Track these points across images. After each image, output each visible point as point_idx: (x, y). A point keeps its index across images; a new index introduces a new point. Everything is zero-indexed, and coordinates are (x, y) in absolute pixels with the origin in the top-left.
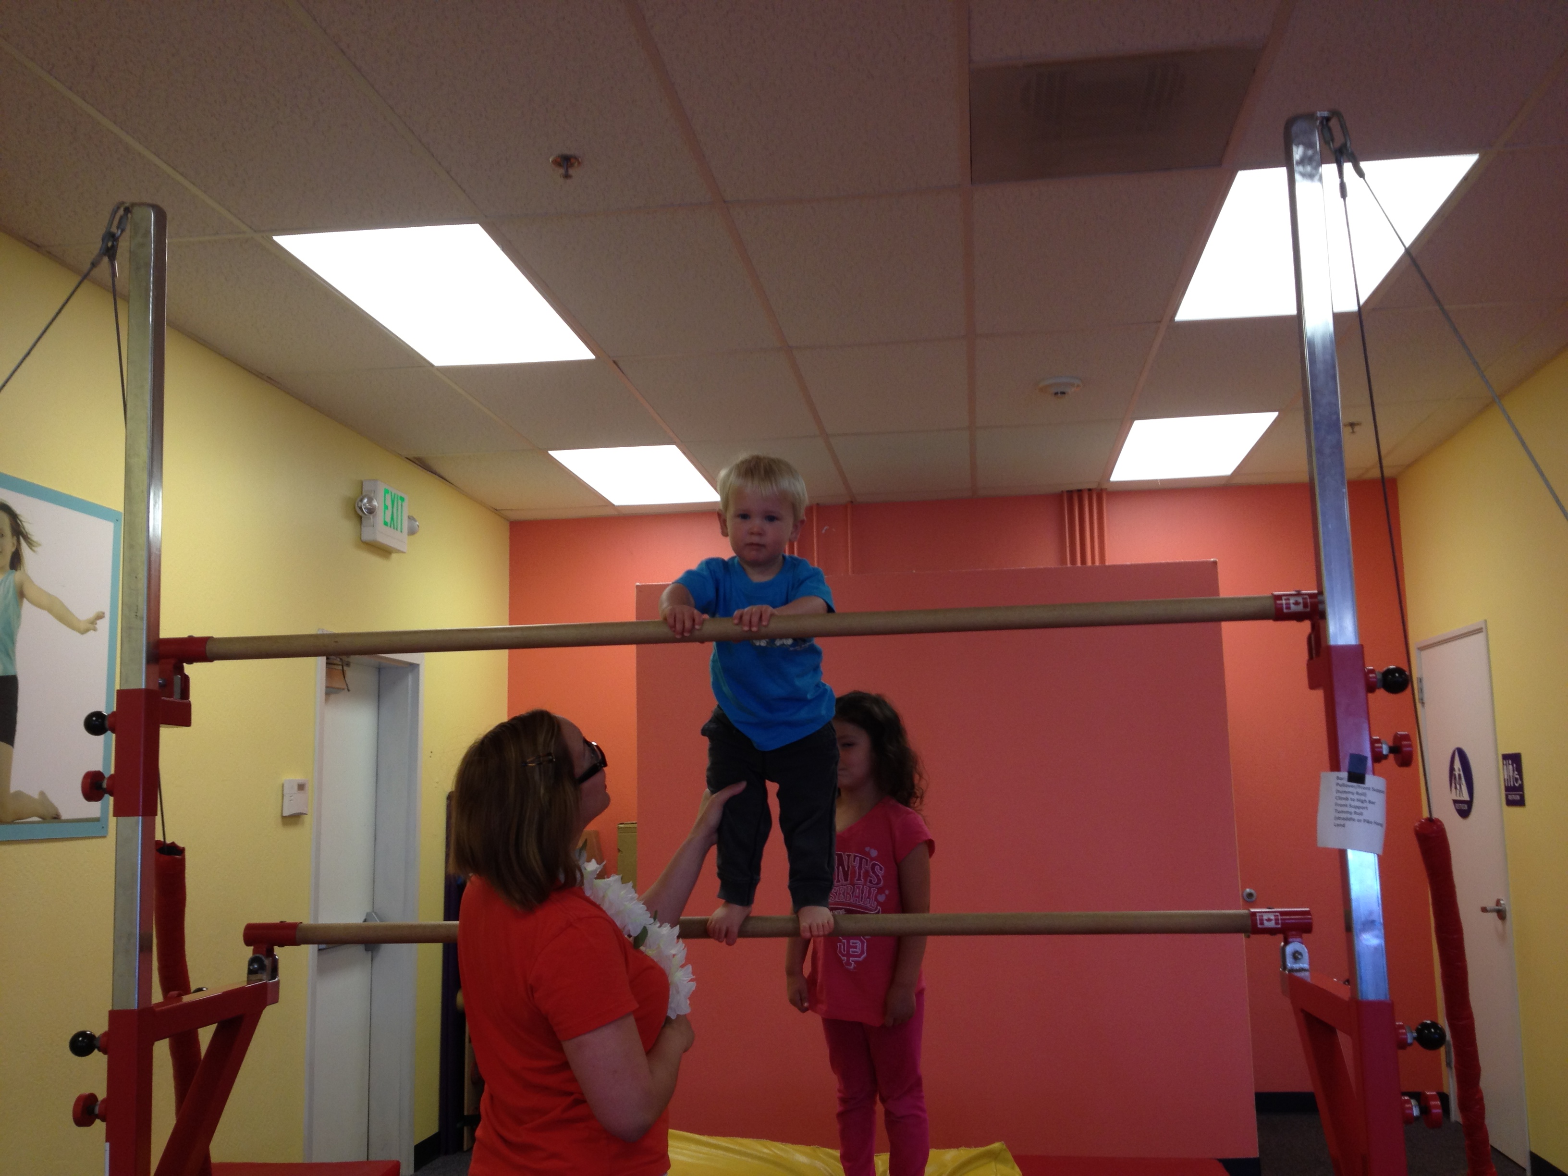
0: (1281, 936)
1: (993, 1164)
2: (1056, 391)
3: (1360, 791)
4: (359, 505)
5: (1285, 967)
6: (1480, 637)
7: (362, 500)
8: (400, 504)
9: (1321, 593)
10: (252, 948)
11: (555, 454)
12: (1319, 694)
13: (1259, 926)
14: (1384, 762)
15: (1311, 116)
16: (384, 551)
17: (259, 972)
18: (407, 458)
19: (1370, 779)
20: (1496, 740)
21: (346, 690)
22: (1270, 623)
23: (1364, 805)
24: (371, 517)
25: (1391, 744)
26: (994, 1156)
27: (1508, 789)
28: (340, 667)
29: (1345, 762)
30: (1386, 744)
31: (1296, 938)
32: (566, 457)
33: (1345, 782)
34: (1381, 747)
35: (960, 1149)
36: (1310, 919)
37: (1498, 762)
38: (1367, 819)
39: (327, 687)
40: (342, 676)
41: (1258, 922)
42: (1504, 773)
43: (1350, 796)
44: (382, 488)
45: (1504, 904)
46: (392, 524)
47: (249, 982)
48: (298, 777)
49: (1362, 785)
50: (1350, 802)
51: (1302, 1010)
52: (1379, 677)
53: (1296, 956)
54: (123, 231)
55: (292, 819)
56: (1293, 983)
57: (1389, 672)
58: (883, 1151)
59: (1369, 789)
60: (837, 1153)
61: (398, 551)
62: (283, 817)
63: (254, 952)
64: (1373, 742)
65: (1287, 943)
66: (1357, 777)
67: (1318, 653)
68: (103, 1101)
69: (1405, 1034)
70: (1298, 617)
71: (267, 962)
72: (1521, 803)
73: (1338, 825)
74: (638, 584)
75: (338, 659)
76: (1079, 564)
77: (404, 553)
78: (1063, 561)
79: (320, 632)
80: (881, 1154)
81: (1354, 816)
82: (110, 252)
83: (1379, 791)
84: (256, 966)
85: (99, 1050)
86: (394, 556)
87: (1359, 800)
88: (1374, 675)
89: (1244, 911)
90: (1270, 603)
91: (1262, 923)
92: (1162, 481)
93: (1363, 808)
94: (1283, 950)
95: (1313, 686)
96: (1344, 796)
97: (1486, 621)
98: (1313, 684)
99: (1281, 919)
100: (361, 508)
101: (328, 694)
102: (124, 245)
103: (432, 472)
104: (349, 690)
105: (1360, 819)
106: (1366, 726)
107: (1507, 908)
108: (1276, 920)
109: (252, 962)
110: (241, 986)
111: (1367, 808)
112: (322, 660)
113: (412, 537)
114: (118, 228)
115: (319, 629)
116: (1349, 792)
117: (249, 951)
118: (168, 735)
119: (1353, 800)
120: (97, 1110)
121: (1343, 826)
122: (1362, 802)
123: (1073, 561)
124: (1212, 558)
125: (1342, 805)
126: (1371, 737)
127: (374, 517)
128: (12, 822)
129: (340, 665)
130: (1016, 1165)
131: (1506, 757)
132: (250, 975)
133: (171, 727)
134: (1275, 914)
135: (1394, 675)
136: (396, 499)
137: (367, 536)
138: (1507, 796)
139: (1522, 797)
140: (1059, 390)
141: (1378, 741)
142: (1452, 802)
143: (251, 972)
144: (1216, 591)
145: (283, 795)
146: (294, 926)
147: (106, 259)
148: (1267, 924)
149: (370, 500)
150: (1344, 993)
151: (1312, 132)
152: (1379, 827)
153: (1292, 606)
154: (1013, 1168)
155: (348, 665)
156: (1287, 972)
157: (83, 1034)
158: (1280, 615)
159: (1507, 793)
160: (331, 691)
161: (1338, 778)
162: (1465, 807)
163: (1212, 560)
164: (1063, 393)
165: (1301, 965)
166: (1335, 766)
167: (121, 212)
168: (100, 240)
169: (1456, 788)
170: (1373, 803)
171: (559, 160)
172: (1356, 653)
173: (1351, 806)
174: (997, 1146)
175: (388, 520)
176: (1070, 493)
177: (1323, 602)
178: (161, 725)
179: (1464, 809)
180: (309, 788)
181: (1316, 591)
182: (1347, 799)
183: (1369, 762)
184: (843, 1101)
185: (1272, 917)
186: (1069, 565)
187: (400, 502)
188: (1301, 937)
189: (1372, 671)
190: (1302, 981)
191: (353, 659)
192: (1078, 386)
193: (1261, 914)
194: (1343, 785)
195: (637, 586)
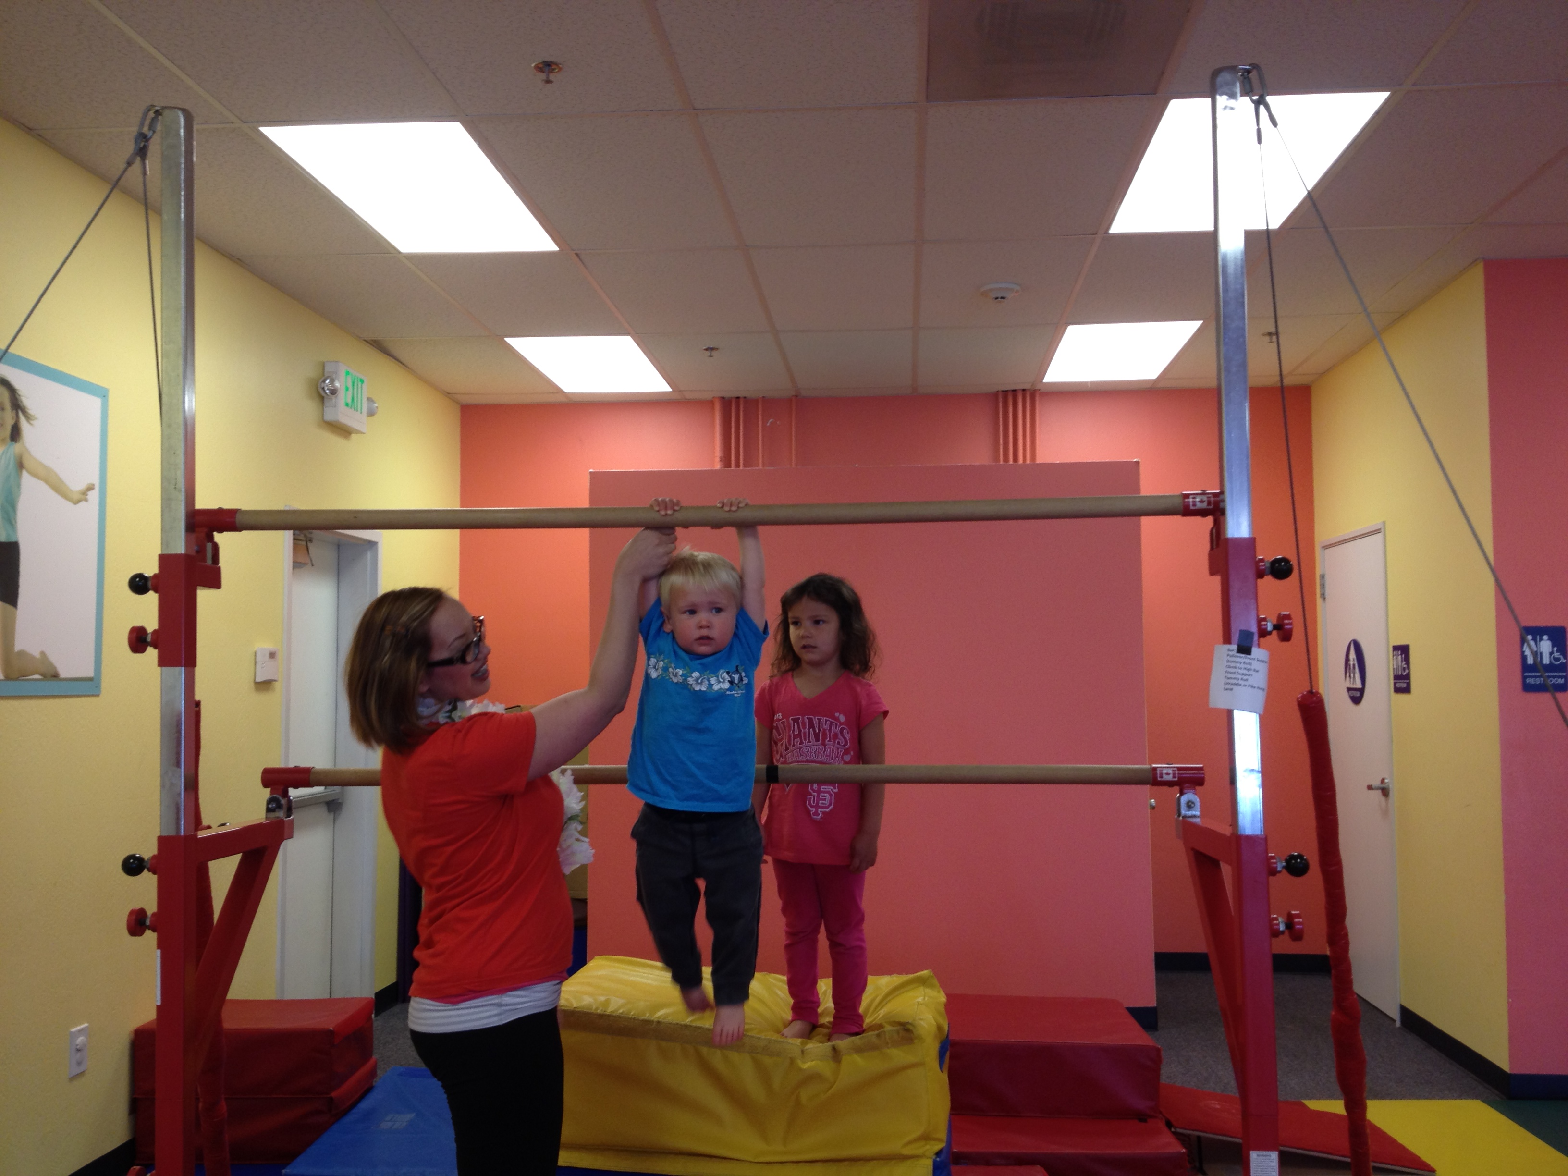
0: (1177, 788)
1: (921, 988)
2: (995, 296)
3: (1247, 661)
4: (322, 387)
5: (1179, 815)
6: (1379, 537)
7: (324, 381)
8: (360, 386)
9: (1222, 493)
10: (269, 790)
11: (510, 340)
12: (1217, 580)
13: (1159, 779)
14: (1268, 637)
15: (1233, 69)
16: (344, 431)
17: (277, 810)
18: (365, 341)
19: (1255, 650)
20: (1388, 633)
21: (310, 564)
22: (1178, 518)
23: (1250, 673)
24: (333, 397)
25: (1275, 622)
26: (923, 982)
27: (1397, 678)
28: (304, 543)
29: (1235, 637)
30: (1271, 622)
31: (1191, 790)
32: (523, 345)
33: (1234, 653)
34: (1266, 625)
35: (893, 975)
36: (1203, 774)
37: (1388, 652)
38: (1251, 684)
39: (294, 562)
40: (306, 550)
41: (1158, 776)
42: (1393, 662)
43: (1238, 665)
44: (343, 370)
45: (1388, 782)
46: (352, 405)
47: (267, 818)
48: (269, 646)
49: (1248, 656)
50: (1237, 670)
51: (1193, 849)
52: (1268, 565)
53: (1190, 805)
54: (154, 132)
55: (264, 686)
56: (1187, 828)
57: (1277, 561)
58: (825, 976)
59: (1254, 659)
60: (785, 978)
61: (358, 432)
62: (256, 683)
63: (272, 793)
64: (1260, 621)
65: (1182, 794)
66: (1245, 649)
67: (1218, 545)
68: (154, 915)
69: (1276, 863)
70: (1203, 513)
71: (283, 801)
72: (1407, 690)
73: (1227, 689)
74: (591, 470)
75: (302, 535)
76: (1011, 461)
77: (364, 433)
78: (997, 459)
79: (287, 508)
80: (823, 979)
81: (1243, 683)
82: (142, 152)
83: (1262, 661)
84: (273, 805)
85: (149, 870)
86: (354, 436)
87: (1245, 669)
88: (1263, 564)
89: (1147, 766)
90: (1178, 502)
91: (1161, 777)
92: (1092, 383)
93: (1250, 675)
94: (1179, 799)
95: (1212, 572)
96: (1233, 665)
97: (1384, 523)
98: (1213, 571)
99: (1179, 774)
100: (323, 389)
101: (294, 567)
102: (155, 147)
103: (388, 355)
104: (313, 565)
105: (1246, 684)
106: (1253, 606)
107: (1391, 786)
108: (1174, 774)
109: (269, 802)
110: (261, 822)
111: (1252, 675)
112: (288, 535)
113: (370, 418)
114: (150, 129)
115: (286, 506)
116: (1237, 662)
117: (267, 793)
118: (204, 596)
119: (1240, 668)
120: (148, 922)
121: (1231, 689)
122: (1249, 670)
123: (1006, 459)
124: (1135, 458)
125: (1231, 673)
126: (1258, 616)
127: (336, 397)
128: (17, 679)
129: (303, 540)
130: (941, 989)
131: (1396, 648)
132: (268, 814)
133: (204, 589)
134: (1172, 769)
135: (1280, 564)
136: (356, 380)
137: (329, 417)
138: (1395, 684)
139: (1409, 685)
140: (1000, 295)
141: (1264, 619)
142: (1346, 690)
143: (269, 810)
144: (1138, 490)
145: (256, 663)
146: (308, 771)
147: (139, 158)
148: (1166, 778)
149: (332, 381)
150: (1227, 831)
151: (1234, 84)
152: (1261, 691)
153: (1198, 504)
154: (939, 992)
155: (311, 541)
156: (1181, 818)
157: (133, 857)
158: (1187, 511)
159: (1396, 681)
160: (297, 565)
161: (1229, 650)
162: (1358, 694)
163: (1135, 460)
164: (1003, 298)
165: (1194, 813)
166: (1227, 640)
167: (151, 114)
168: (133, 141)
169: (1350, 676)
170: (1257, 671)
171: (541, 66)
172: (1250, 544)
173: (1238, 673)
174: (925, 973)
175: (349, 401)
176: (1005, 393)
177: (1223, 501)
178: (199, 587)
179: (1357, 696)
180: (279, 656)
181: (1218, 491)
182: (1235, 668)
183: (1256, 638)
184: (790, 934)
185: (1171, 772)
186: (1001, 462)
187: (360, 383)
188: (1195, 789)
189: (1262, 560)
190: (1194, 825)
191: (316, 534)
192: (1017, 292)
193: (1161, 769)
194: (1233, 656)
195: (590, 472)
